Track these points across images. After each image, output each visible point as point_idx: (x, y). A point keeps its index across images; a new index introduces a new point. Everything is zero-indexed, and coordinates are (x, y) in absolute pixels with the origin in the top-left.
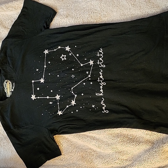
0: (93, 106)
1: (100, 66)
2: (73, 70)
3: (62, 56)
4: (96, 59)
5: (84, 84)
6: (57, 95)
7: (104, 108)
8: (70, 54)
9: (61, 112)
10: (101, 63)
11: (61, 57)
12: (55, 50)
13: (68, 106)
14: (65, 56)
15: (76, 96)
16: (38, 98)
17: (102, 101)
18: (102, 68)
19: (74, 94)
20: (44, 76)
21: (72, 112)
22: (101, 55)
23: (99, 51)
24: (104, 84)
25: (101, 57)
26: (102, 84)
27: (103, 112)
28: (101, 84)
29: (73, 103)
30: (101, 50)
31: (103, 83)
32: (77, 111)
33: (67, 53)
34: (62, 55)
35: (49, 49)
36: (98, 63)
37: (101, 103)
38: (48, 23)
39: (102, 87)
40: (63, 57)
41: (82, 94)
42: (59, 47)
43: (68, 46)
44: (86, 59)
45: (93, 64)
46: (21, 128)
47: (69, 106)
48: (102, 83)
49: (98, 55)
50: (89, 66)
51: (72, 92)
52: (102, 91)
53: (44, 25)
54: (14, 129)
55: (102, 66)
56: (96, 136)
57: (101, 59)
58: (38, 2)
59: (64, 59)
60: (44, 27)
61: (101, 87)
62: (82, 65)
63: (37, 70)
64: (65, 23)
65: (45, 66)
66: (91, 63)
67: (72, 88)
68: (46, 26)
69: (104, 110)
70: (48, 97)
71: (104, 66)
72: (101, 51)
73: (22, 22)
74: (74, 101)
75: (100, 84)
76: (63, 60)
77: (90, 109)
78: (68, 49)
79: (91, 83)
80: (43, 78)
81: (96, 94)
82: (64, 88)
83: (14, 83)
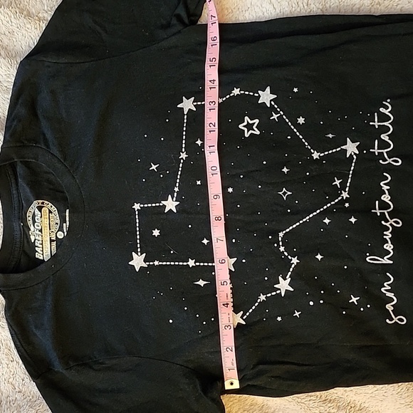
0: (354, 300)
1: (381, 161)
2: (285, 170)
3: (245, 123)
4: (367, 137)
5: (327, 221)
7: (389, 307)
8: (275, 116)
9: (242, 317)
10: (385, 151)
11: (241, 126)
12: (220, 100)
13: (262, 297)
14: (257, 121)
15: (295, 261)
16: (156, 263)
17: (385, 284)
18: (389, 168)
19: (286, 254)
20: (176, 189)
21: (279, 319)
22: (386, 124)
23: (381, 109)
24: (398, 223)
25: (386, 129)
26: (391, 225)
27: (387, 321)
28: (388, 224)
29: (284, 285)
30: (387, 108)
31: (391, 221)
32: (297, 314)
33: (262, 111)
34: (246, 118)
36: (376, 151)
37: (383, 290)
38: (192, 7)
39: (390, 236)
40: (249, 127)
41: (319, 257)
42: (236, 92)
43: (268, 89)
44: (330, 136)
45: (357, 152)
46: (91, 367)
47: (269, 295)
48: (389, 221)
49: (376, 124)
50: (343, 159)
51: (282, 249)
52: (389, 247)
53: (177, 12)
54: (64, 372)
55: (390, 161)
56: (366, 405)
57: (385, 137)
59: (251, 132)
60: (179, 18)
61: (388, 234)
62: (316, 155)
63: (154, 167)
64: (257, 9)
65: (184, 156)
66: (351, 148)
67: (281, 234)
68: (183, 14)
69: (393, 316)
70: (191, 263)
71: (397, 162)
72: (386, 112)
74: (285, 279)
75: (383, 222)
76: (247, 135)
77: (344, 309)
78: (266, 97)
79: (353, 220)
80: (175, 194)
81: (367, 259)
82: (251, 232)
83: (68, 211)
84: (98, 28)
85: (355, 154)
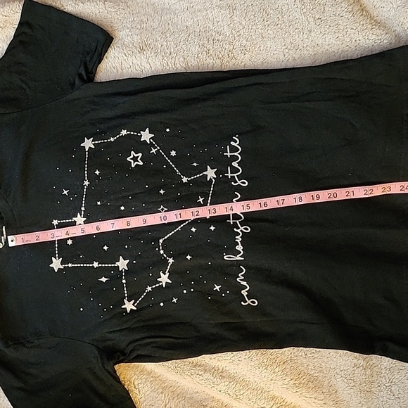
0: (217, 288)
1: (233, 183)
2: (162, 192)
3: (132, 157)
4: (222, 164)
5: (193, 230)
6: (121, 257)
7: (244, 293)
8: (154, 151)
9: (133, 305)
10: (235, 175)
11: (128, 159)
12: (112, 139)
13: (149, 289)
14: (140, 155)
15: (171, 261)
16: (70, 265)
17: (240, 275)
18: (239, 188)
19: (165, 256)
20: (83, 209)
21: (162, 304)
22: (235, 154)
23: (231, 143)
24: (247, 229)
25: (235, 158)
26: (241, 231)
27: (242, 303)
28: (238, 231)
29: (164, 279)
30: (236, 142)
31: (242, 228)
32: (175, 300)
33: (144, 147)
34: (132, 152)
35: (95, 136)
36: (229, 175)
37: (238, 279)
38: (90, 67)
39: (241, 239)
40: (135, 159)
41: (189, 257)
42: (124, 132)
43: (147, 130)
44: (195, 164)
45: (215, 177)
46: (24, 346)
47: (154, 287)
48: (239, 228)
49: (229, 154)
50: (205, 182)
51: (162, 252)
52: (239, 248)
53: (80, 71)
54: (4, 349)
55: (239, 182)
56: (227, 369)
57: (235, 164)
58: (62, 8)
59: (136, 163)
60: (80, 76)
61: (239, 239)
62: (185, 180)
63: (65, 192)
64: (138, 68)
65: (86, 183)
66: (211, 173)
67: (161, 241)
68: (83, 73)
69: (247, 300)
70: (96, 265)
71: (245, 183)
72: (236, 145)
73: (20, 63)
74: (165, 274)
75: (235, 229)
76: (133, 166)
77: (210, 295)
78: (146, 136)
79: (212, 228)
80: (83, 213)
81: (225, 257)
82: (139, 239)
83: (4, 227)
84: (24, 85)
85: (214, 178)
